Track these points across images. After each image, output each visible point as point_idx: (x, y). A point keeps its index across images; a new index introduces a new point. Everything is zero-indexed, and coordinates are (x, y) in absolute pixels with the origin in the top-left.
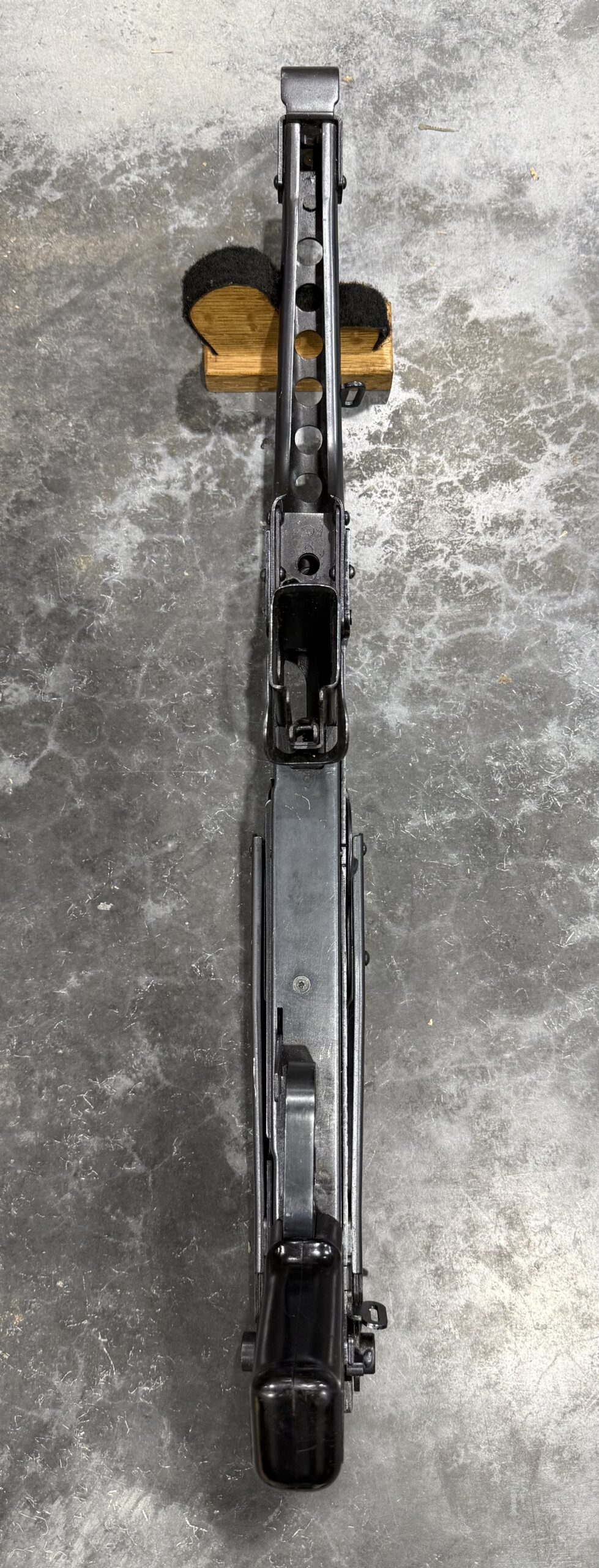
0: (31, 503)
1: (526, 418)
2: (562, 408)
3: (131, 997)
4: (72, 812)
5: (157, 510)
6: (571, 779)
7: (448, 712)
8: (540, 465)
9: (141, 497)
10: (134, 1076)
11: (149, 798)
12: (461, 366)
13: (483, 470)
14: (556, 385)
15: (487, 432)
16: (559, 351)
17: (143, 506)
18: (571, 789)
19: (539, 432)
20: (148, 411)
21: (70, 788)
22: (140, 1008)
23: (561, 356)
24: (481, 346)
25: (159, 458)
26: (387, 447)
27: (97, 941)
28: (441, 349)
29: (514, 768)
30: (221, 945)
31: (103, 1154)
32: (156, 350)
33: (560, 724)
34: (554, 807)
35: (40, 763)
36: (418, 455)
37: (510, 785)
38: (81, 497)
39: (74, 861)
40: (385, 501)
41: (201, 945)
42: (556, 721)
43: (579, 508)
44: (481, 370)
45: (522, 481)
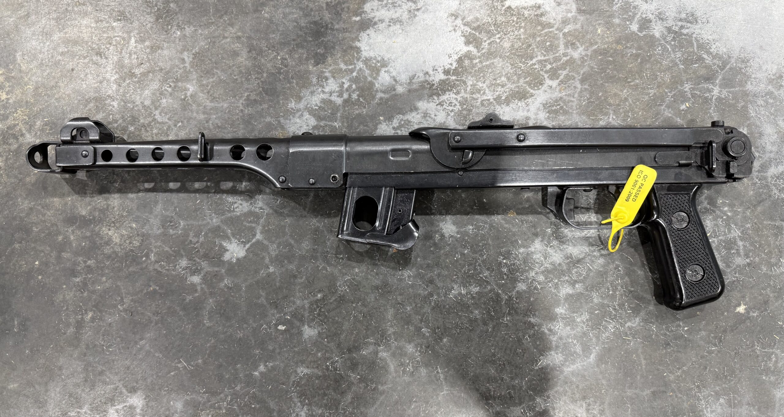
0: (255, 100)
1: (535, 64)
2: (556, 59)
3: (293, 378)
4: (267, 274)
5: (324, 108)
6: (546, 272)
7: (479, 230)
8: (541, 91)
9: (315, 100)
11: (309, 268)
12: (499, 33)
13: (508, 93)
14: (553, 46)
15: (512, 71)
16: (556, 26)
17: (316, 105)
18: (546, 279)
19: (541, 72)
20: (322, 52)
21: (267, 260)
22: (297, 386)
23: (557, 29)
24: (511, 22)
25: (327, 79)
26: (454, 78)
27: (277, 346)
28: (488, 22)
29: (514, 264)
30: (344, 353)
32: (328, 17)
33: (542, 241)
34: (536, 288)
35: (251, 246)
36: (471, 83)
37: (511, 274)
38: (283, 99)
39: (266, 301)
40: (451, 108)
41: (332, 353)
42: (540, 239)
43: (561, 117)
44: (511, 36)
45: (530, 100)
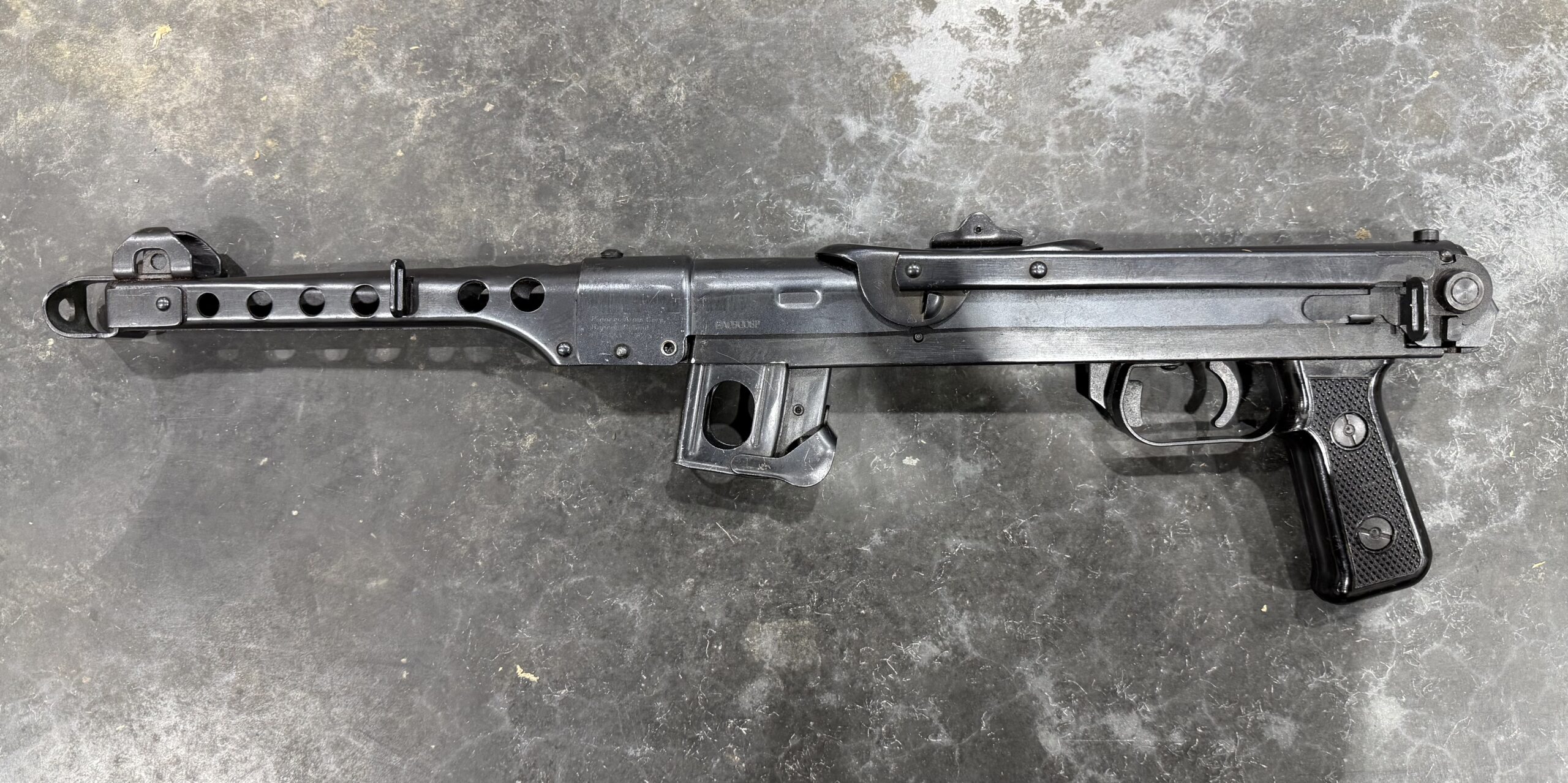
10: (940, 643)
31: (907, 722)
